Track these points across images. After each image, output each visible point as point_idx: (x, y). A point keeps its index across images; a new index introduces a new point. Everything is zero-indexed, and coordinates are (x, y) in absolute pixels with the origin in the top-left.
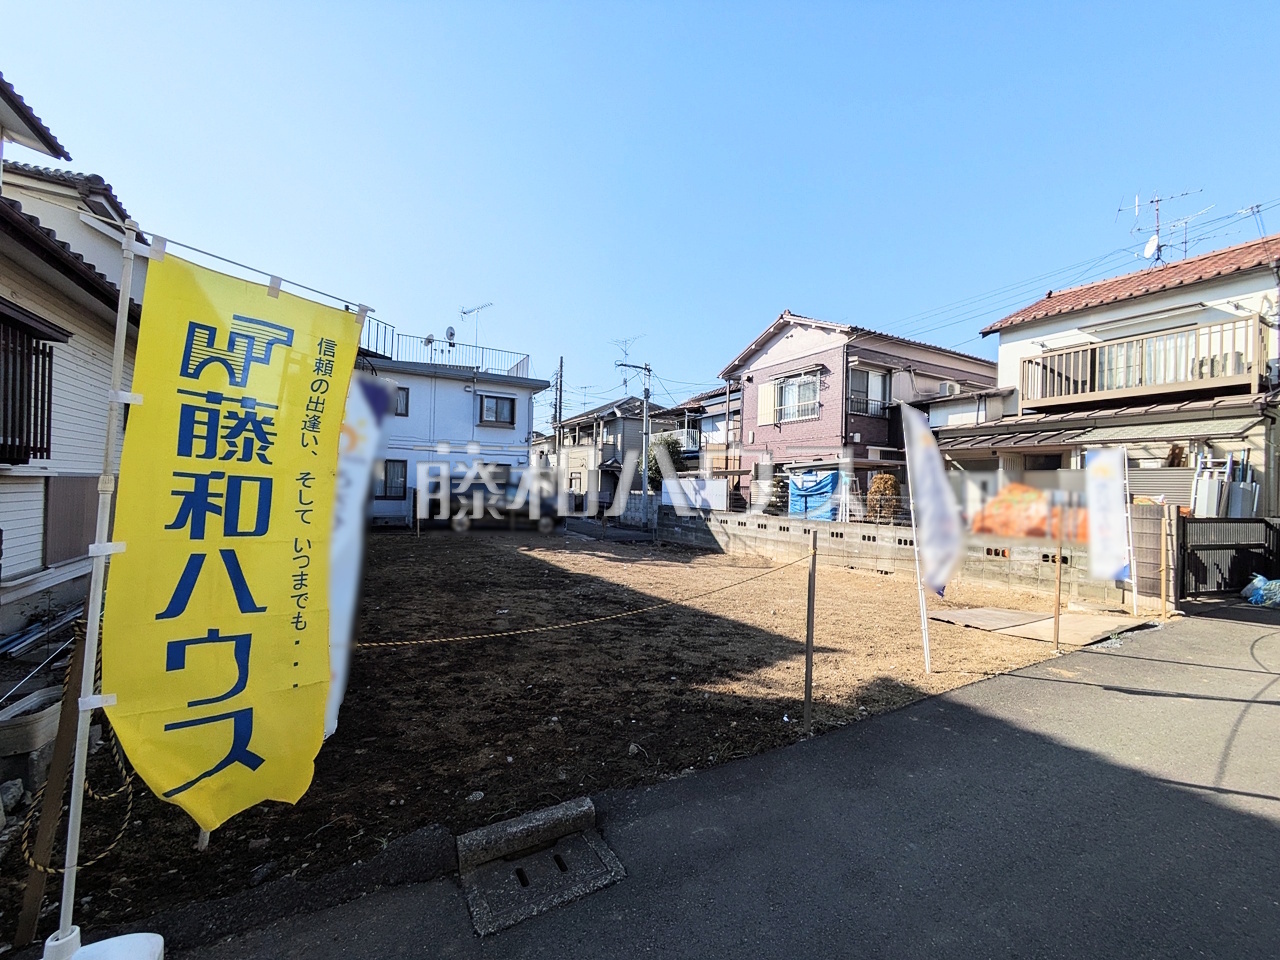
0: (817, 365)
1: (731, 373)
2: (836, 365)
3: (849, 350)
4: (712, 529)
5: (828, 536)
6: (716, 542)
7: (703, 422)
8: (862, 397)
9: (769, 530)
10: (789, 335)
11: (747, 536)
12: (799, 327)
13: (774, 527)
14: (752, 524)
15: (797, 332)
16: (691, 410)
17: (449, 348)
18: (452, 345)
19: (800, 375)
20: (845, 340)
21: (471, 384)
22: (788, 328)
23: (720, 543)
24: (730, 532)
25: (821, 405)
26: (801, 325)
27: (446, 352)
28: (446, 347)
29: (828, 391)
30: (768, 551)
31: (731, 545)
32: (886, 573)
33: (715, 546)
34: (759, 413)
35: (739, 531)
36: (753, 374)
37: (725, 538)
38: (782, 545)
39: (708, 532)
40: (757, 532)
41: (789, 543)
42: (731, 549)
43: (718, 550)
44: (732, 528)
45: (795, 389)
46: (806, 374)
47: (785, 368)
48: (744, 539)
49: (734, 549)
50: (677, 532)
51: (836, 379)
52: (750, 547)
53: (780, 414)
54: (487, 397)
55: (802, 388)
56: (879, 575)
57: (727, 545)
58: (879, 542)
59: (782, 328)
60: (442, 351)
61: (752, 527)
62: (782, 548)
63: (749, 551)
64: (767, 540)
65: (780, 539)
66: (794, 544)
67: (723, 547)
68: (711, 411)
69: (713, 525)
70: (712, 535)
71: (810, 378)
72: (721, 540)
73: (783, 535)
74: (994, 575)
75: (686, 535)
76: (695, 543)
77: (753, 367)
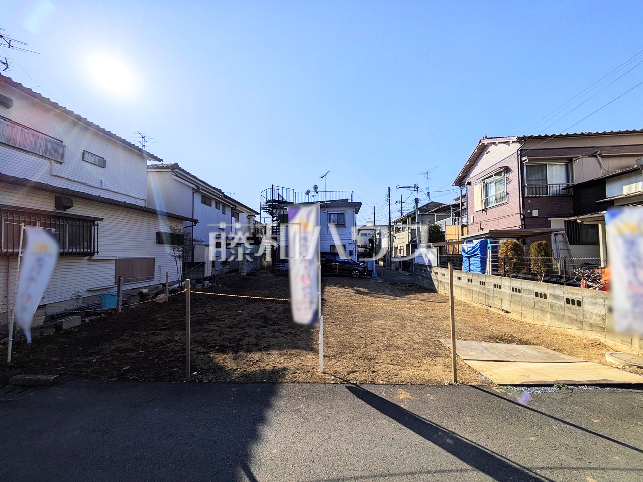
0: (501, 168)
1: (460, 181)
2: (514, 165)
3: (522, 152)
4: (432, 277)
5: (478, 283)
8: (541, 183)
10: (488, 151)
11: (445, 282)
12: (493, 145)
13: (455, 277)
14: (447, 275)
15: (492, 148)
17: (316, 194)
18: (317, 193)
19: (492, 176)
20: (518, 146)
21: (326, 209)
22: (486, 147)
23: (435, 286)
24: (439, 279)
25: (508, 194)
26: (495, 143)
27: (315, 196)
28: (315, 194)
29: (511, 183)
32: (508, 312)
33: (433, 288)
34: (475, 204)
35: (442, 279)
36: (471, 180)
37: (437, 283)
38: (459, 289)
41: (462, 287)
42: (439, 290)
43: (435, 291)
44: (439, 276)
45: (493, 185)
46: (496, 175)
47: (485, 173)
48: (444, 284)
49: (441, 290)
50: (420, 279)
51: (514, 176)
52: (446, 289)
53: (487, 203)
54: (331, 214)
55: (497, 184)
56: (503, 313)
57: (438, 287)
58: (503, 289)
59: (482, 149)
60: (313, 196)
61: (447, 277)
63: (446, 292)
66: (464, 288)
67: (436, 288)
69: (433, 275)
70: (432, 281)
71: (499, 177)
72: (435, 284)
73: (459, 283)
74: (572, 321)
75: (423, 281)
76: (426, 285)
77: (471, 176)
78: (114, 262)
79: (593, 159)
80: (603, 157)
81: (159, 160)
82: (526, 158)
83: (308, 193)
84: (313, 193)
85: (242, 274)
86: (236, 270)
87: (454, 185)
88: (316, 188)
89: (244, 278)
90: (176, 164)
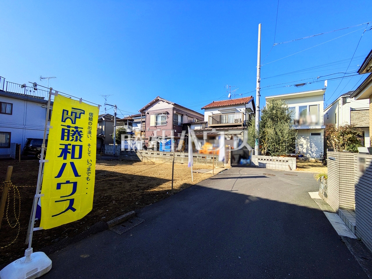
0: (166, 112)
1: (143, 111)
2: (171, 112)
4: (138, 155)
5: (169, 155)
6: (139, 159)
7: (133, 124)
8: (177, 121)
9: (154, 155)
10: (159, 103)
11: (148, 157)
13: (156, 154)
14: (150, 153)
16: (129, 120)
19: (162, 114)
20: (173, 106)
21: (45, 105)
23: (140, 159)
24: (143, 155)
25: (167, 122)
26: (162, 101)
28: (33, 90)
29: (169, 119)
30: (154, 160)
31: (143, 159)
32: (182, 164)
33: (139, 160)
35: (146, 155)
36: (149, 112)
37: (142, 157)
38: (158, 158)
39: (137, 156)
40: (151, 155)
41: (159, 158)
42: (143, 160)
43: (140, 161)
44: (143, 154)
45: (160, 117)
46: (163, 114)
47: (158, 111)
48: (147, 157)
49: (145, 160)
50: (126, 156)
51: (171, 116)
52: (149, 159)
53: (156, 123)
55: (162, 117)
56: (181, 164)
57: (142, 159)
58: (181, 156)
59: (157, 101)
60: (30, 91)
61: (149, 154)
62: (158, 159)
63: (149, 160)
64: (154, 157)
65: (157, 157)
66: (161, 158)
67: (141, 160)
68: (135, 121)
69: (138, 154)
70: (138, 157)
71: (164, 115)
72: (140, 158)
73: (158, 156)
75: (129, 157)
76: (132, 159)
77: (149, 110)
79: (186, 116)
80: (188, 116)
82: (175, 111)
84: (30, 88)
88: (35, 85)
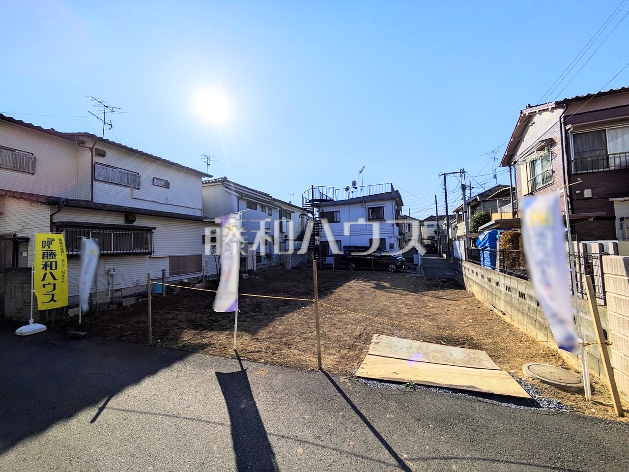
0: (542, 141)
2: (556, 136)
3: (566, 120)
5: (487, 280)
6: (464, 282)
10: (532, 123)
13: (475, 272)
15: (536, 118)
17: (355, 190)
18: (356, 188)
21: (364, 204)
22: (530, 118)
25: (553, 172)
26: (537, 112)
27: (354, 192)
29: (556, 159)
32: (504, 314)
34: (523, 187)
36: (517, 159)
37: (466, 279)
40: (472, 275)
41: (479, 284)
45: (540, 163)
46: (538, 150)
50: (457, 274)
55: (543, 161)
56: (501, 315)
60: (352, 192)
61: (471, 272)
62: (477, 288)
64: (474, 281)
65: (477, 281)
67: (465, 285)
69: (463, 270)
70: (463, 276)
73: (477, 278)
74: (541, 327)
75: (459, 276)
76: (460, 281)
77: (519, 153)
78: (169, 259)
81: (211, 176)
82: (570, 126)
83: (347, 189)
84: (352, 189)
85: (287, 267)
86: (283, 265)
87: (501, 166)
88: (354, 183)
89: (288, 272)
90: (225, 178)
